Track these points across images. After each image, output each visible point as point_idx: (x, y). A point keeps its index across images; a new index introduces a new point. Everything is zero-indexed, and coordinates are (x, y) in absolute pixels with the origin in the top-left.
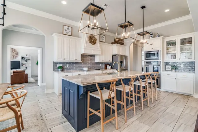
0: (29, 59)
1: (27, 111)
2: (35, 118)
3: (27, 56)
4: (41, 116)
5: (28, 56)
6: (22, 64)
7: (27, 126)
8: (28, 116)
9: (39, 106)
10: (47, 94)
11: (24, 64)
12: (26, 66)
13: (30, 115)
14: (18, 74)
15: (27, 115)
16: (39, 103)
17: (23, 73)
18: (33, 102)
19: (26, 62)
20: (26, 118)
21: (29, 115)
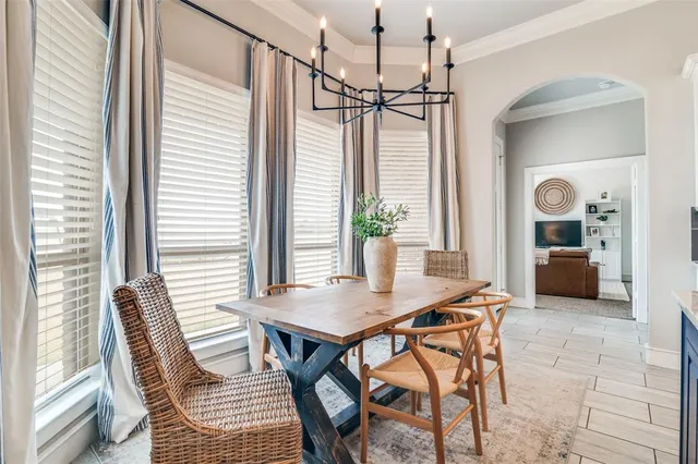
0: (613, 211)
1: (532, 399)
2: (538, 445)
3: (604, 201)
4: (565, 451)
5: (608, 200)
6: (588, 228)
7: (497, 451)
8: (524, 419)
9: (586, 403)
10: (652, 368)
11: (595, 232)
12: (602, 238)
13: (530, 421)
14: (565, 262)
15: (522, 414)
16: (590, 393)
17: (581, 260)
18: (576, 377)
19: (602, 223)
20: (513, 421)
21: (530, 416)
